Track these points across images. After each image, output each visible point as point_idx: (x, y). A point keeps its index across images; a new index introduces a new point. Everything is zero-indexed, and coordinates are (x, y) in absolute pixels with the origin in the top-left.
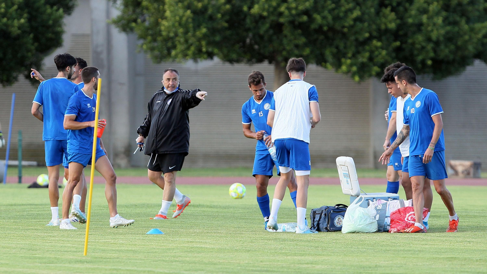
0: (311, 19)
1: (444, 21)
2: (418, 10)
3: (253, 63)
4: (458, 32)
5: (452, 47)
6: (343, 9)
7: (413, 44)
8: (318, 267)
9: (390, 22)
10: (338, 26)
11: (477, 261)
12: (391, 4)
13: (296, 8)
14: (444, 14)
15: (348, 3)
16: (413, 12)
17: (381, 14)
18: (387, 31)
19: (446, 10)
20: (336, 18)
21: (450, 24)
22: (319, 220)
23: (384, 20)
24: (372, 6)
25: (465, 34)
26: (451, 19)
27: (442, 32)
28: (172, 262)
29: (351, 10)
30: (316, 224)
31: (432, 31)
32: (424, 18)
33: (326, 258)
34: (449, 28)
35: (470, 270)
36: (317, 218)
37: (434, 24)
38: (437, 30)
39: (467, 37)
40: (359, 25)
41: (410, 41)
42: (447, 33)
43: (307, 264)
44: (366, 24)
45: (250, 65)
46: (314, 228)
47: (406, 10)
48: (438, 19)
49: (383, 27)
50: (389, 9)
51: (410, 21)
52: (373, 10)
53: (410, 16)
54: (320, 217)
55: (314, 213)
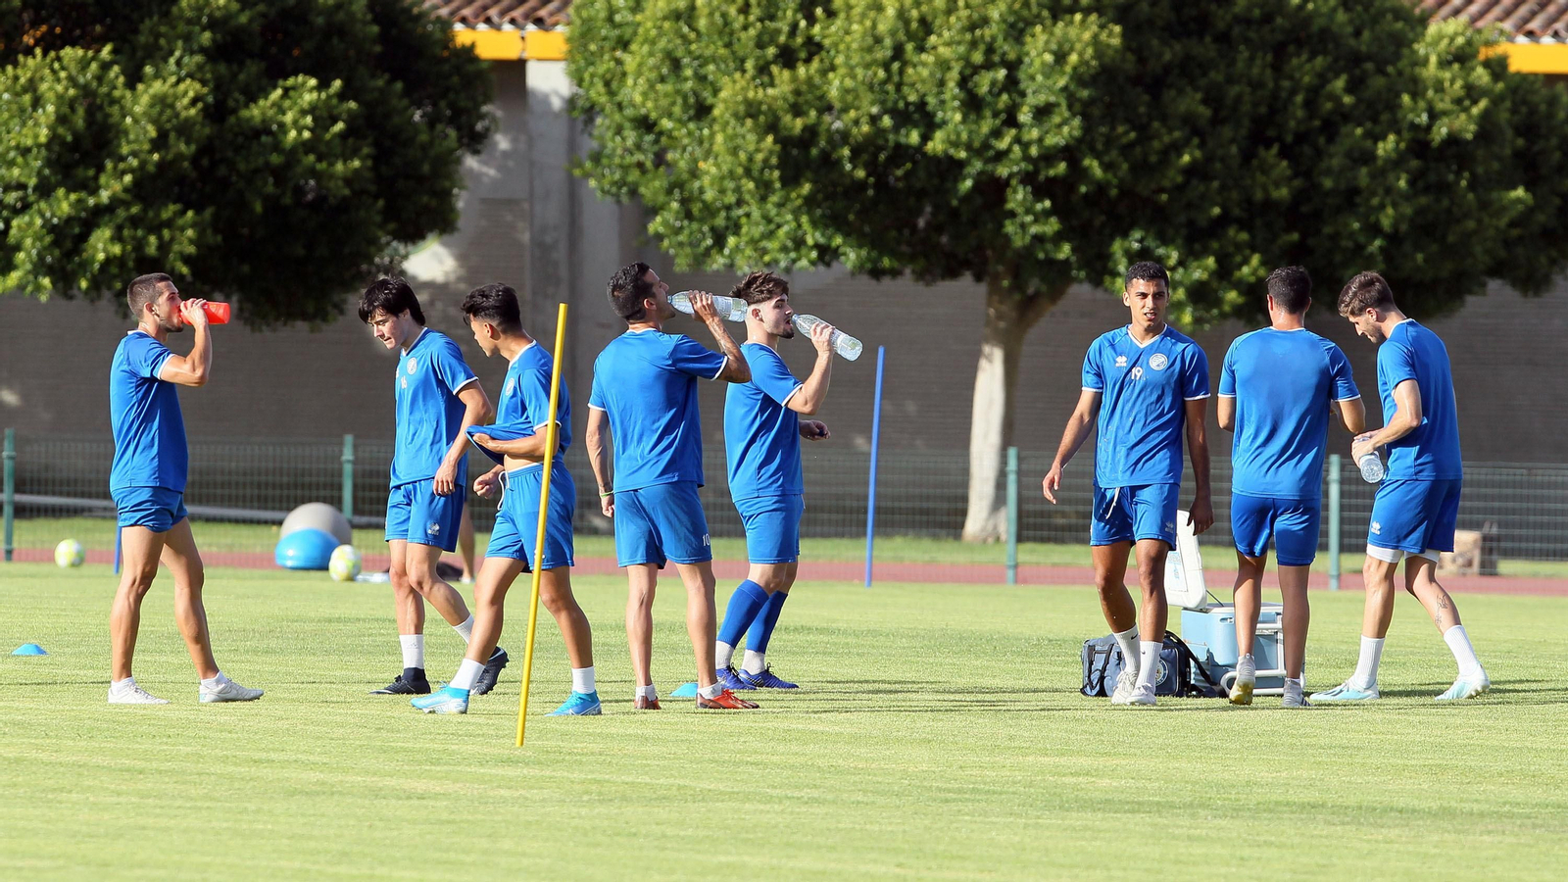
0: (1077, 172)
1: (1412, 183)
2: (1349, 154)
3: (934, 281)
4: (1449, 211)
5: (1434, 248)
6: (1156, 144)
7: (1335, 237)
8: (1105, 782)
9: (1277, 185)
10: (1144, 188)
11: (1501, 775)
12: (1279, 139)
13: (1040, 140)
14: (1415, 163)
15: (1171, 130)
16: (1336, 162)
17: (1255, 162)
18: (1269, 204)
19: (1418, 156)
20: (1141, 168)
21: (1427, 190)
22: (1104, 669)
23: (1261, 178)
24: (1233, 141)
25: (1467, 215)
26: (1432, 178)
27: (1408, 210)
28: (736, 764)
29: (1177, 148)
30: (1095, 677)
31: (1382, 207)
32: (1363, 175)
33: (1124, 762)
34: (1423, 200)
35: (1483, 797)
36: (1098, 664)
37: (1388, 191)
38: (1395, 205)
39: (1471, 224)
40: (1198, 188)
41: (1327, 230)
42: (1420, 212)
43: (1076, 774)
44: (1216, 184)
45: (928, 284)
46: (1092, 688)
47: (1319, 154)
48: (1398, 179)
49: (1259, 195)
50: (1275, 150)
51: (1328, 183)
52: (1234, 149)
53: (1328, 172)
54: (1107, 662)
55: (1092, 649)
